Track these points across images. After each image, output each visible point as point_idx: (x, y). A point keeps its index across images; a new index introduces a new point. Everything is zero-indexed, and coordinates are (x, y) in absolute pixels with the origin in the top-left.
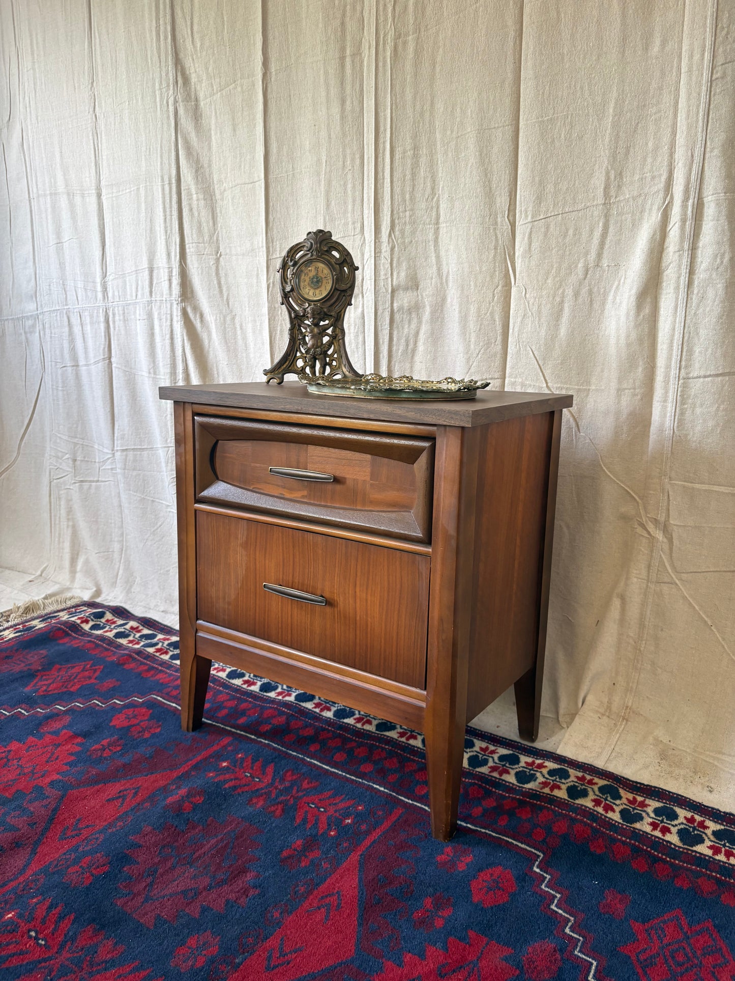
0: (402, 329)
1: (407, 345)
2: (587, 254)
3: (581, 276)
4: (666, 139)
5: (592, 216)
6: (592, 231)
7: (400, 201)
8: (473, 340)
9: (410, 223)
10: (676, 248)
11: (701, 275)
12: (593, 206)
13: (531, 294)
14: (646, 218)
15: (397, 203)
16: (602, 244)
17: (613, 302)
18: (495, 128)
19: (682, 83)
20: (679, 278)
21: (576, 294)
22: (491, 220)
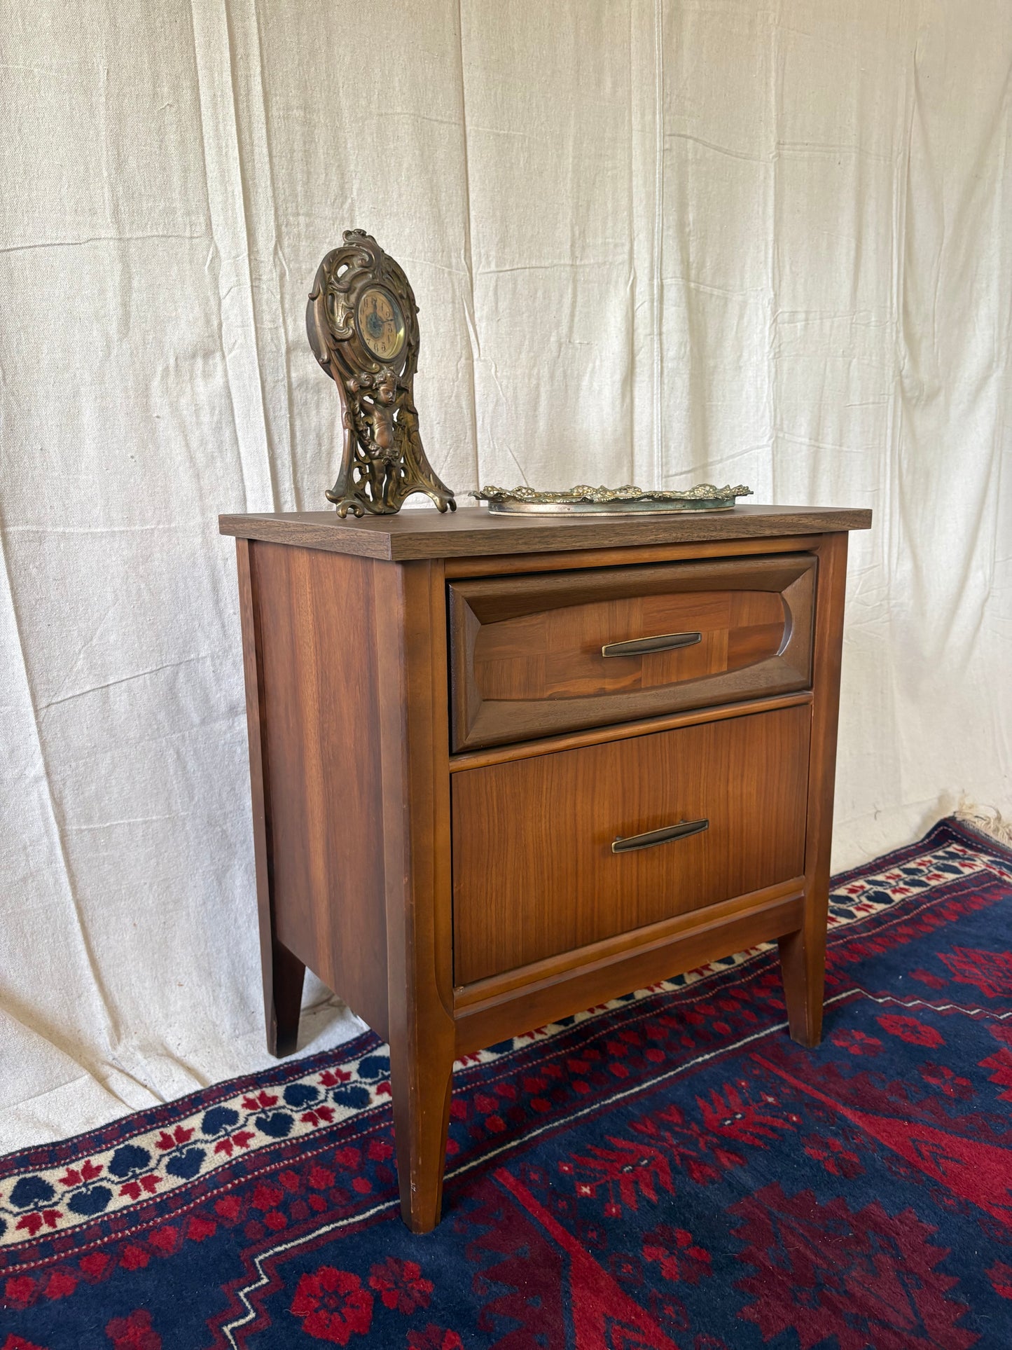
0: (308, 416)
1: (320, 445)
2: (558, 324)
3: (555, 354)
4: (624, 202)
5: (560, 278)
6: (561, 296)
7: (287, 194)
8: (437, 436)
9: (307, 238)
10: (648, 331)
11: (669, 365)
12: (561, 265)
13: (503, 372)
14: (612, 289)
15: (282, 197)
16: (572, 315)
17: (590, 389)
18: (437, 121)
19: (634, 142)
20: (653, 364)
21: (552, 377)
22: (444, 259)
